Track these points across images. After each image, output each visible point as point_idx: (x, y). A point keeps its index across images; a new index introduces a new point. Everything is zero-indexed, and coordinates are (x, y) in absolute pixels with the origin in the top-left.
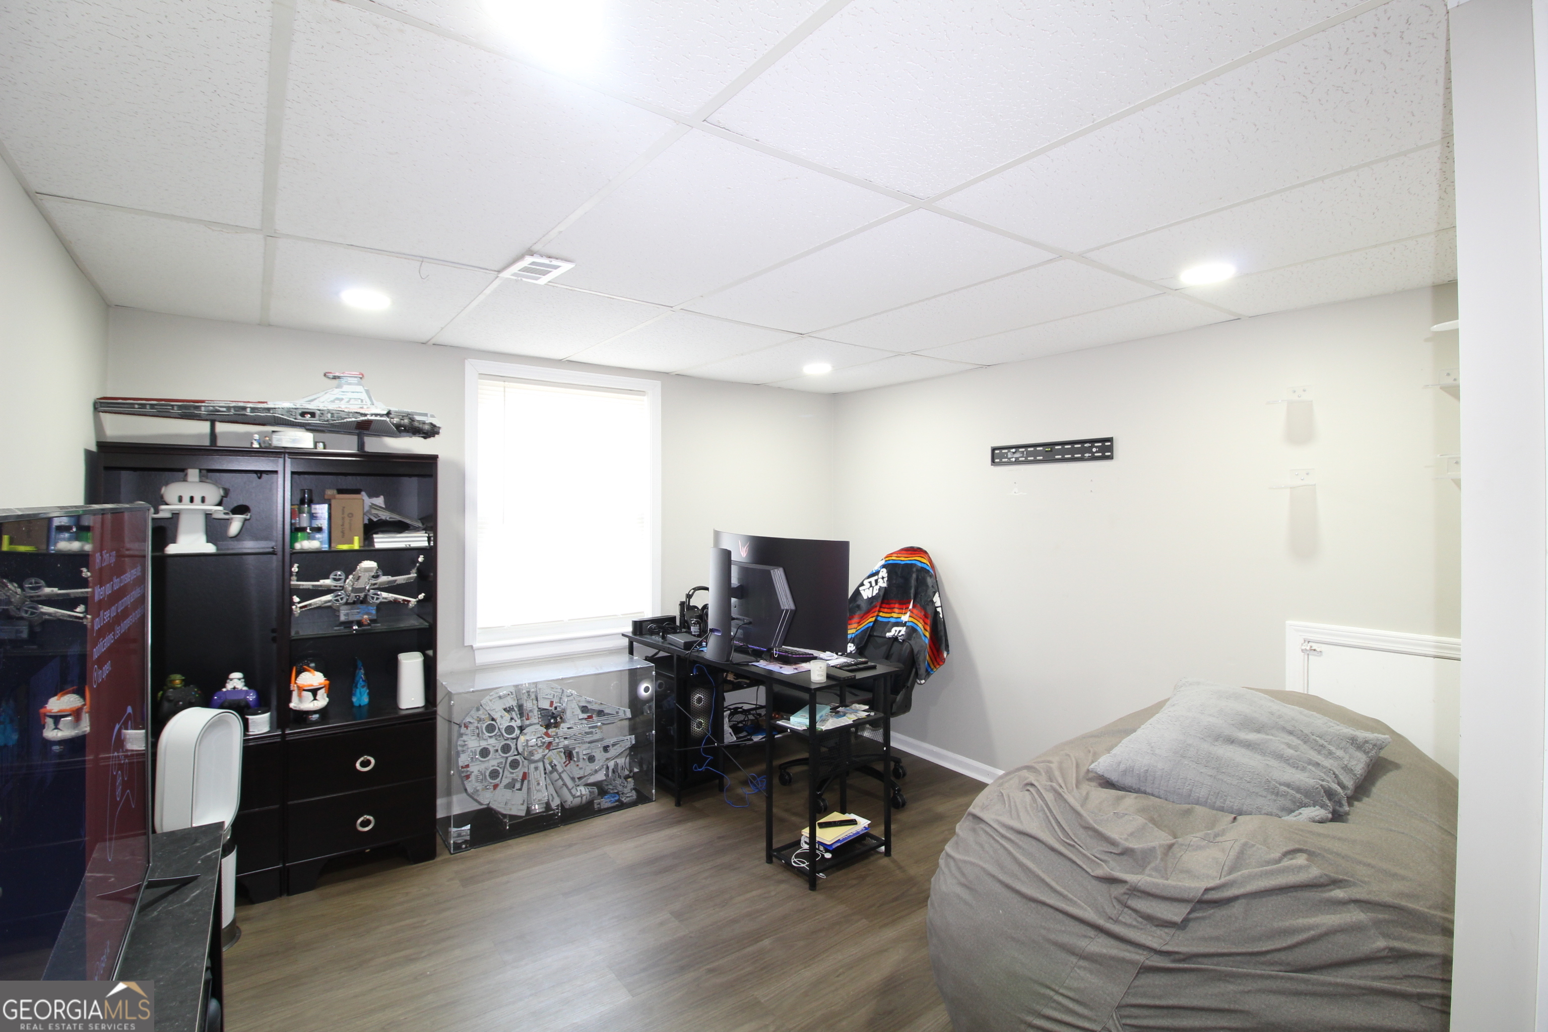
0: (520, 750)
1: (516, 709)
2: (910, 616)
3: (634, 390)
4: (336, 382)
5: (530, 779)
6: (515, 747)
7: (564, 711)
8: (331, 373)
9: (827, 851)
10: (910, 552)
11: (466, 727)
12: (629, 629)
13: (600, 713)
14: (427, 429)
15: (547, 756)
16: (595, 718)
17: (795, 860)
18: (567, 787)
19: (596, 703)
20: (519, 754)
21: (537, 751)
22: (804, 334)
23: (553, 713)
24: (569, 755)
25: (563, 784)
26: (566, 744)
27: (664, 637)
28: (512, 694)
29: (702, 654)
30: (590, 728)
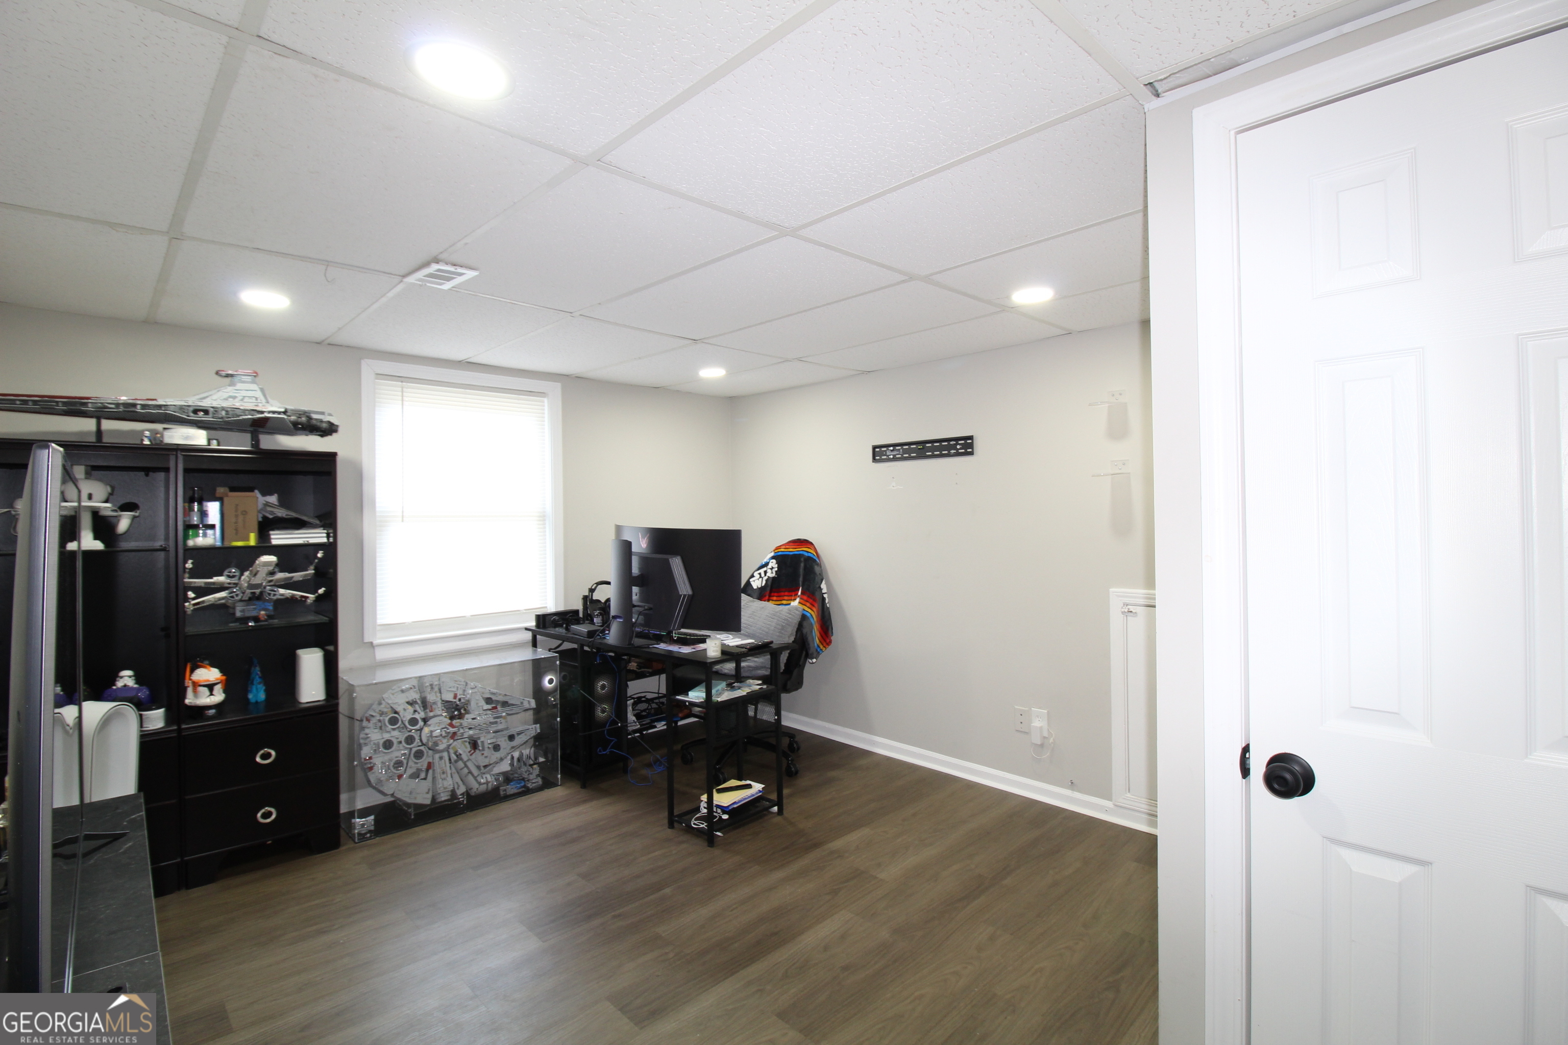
0: (425, 740)
1: (419, 702)
2: (799, 603)
3: (534, 392)
4: (228, 380)
5: (435, 768)
6: (419, 738)
7: (468, 702)
8: (223, 371)
9: (724, 812)
10: (797, 544)
11: (368, 720)
12: (532, 624)
13: (505, 704)
14: (324, 427)
15: (452, 746)
16: (499, 708)
17: (695, 822)
18: (473, 775)
19: (500, 694)
20: (423, 744)
21: (441, 741)
22: (697, 340)
23: (457, 705)
24: (474, 745)
25: (469, 773)
26: (471, 734)
27: (567, 629)
28: (415, 688)
29: (605, 641)
30: (495, 718)
